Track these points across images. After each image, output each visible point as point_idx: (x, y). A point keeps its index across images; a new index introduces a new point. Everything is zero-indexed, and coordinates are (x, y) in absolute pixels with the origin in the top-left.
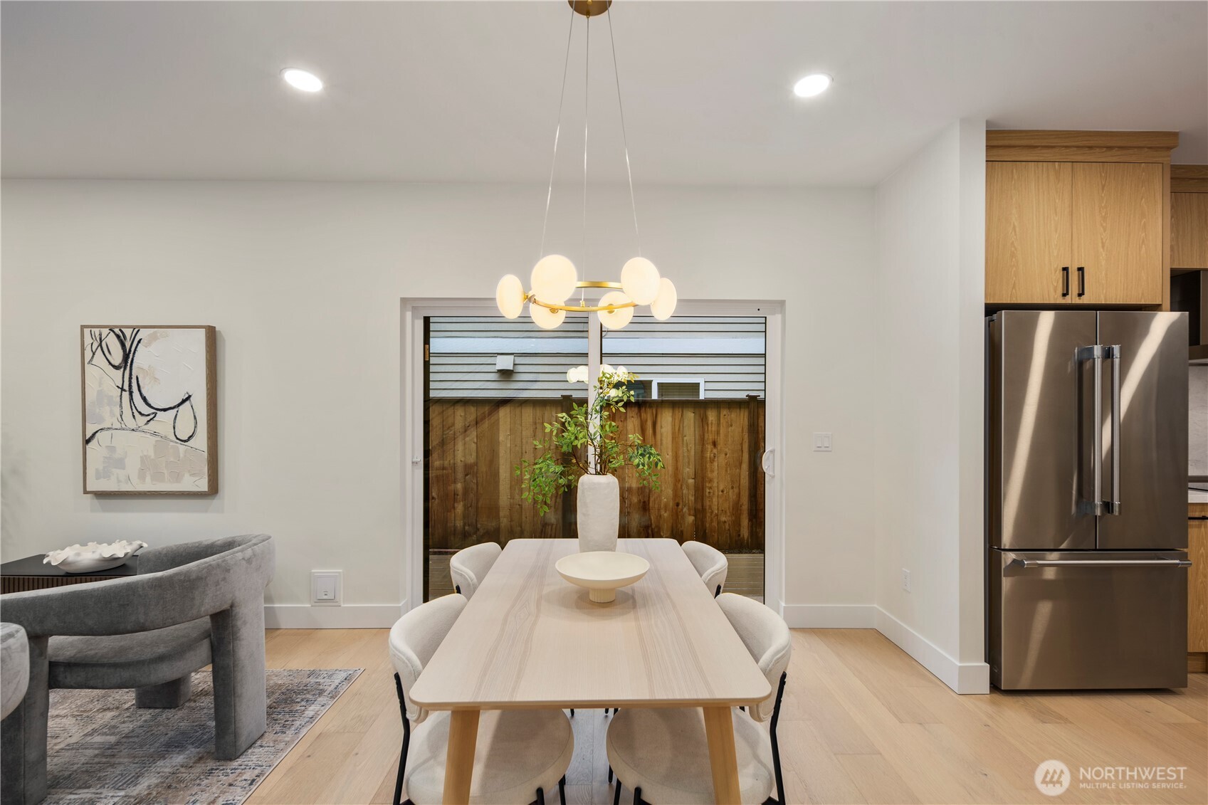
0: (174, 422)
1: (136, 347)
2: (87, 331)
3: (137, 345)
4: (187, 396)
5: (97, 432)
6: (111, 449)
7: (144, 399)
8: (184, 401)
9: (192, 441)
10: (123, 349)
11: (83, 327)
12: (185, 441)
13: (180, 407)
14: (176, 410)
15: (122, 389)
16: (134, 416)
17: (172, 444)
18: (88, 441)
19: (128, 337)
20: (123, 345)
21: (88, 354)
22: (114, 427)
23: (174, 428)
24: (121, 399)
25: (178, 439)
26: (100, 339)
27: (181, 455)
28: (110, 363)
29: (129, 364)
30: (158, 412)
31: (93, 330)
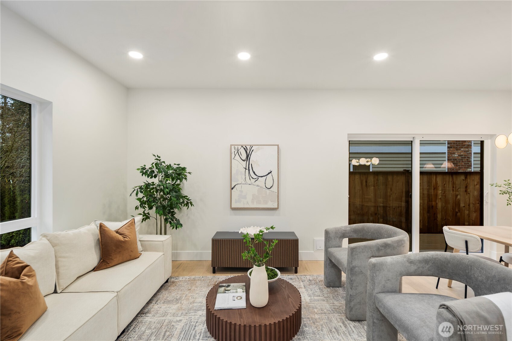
0: (265, 181)
1: (251, 153)
2: (233, 147)
3: (252, 152)
4: (270, 171)
5: (236, 185)
6: (241, 191)
7: (254, 173)
8: (269, 173)
9: (272, 188)
10: (246, 153)
11: (231, 145)
12: (269, 189)
13: (268, 176)
14: (266, 177)
15: (246, 169)
16: (250, 179)
17: (264, 189)
18: (232, 189)
19: (248, 149)
20: (246, 152)
21: (233, 155)
22: (242, 183)
23: (265, 184)
24: (245, 172)
25: (266, 188)
26: (238, 150)
27: (268, 194)
28: (241, 159)
29: (248, 159)
30: (259, 177)
31: (235, 146)
